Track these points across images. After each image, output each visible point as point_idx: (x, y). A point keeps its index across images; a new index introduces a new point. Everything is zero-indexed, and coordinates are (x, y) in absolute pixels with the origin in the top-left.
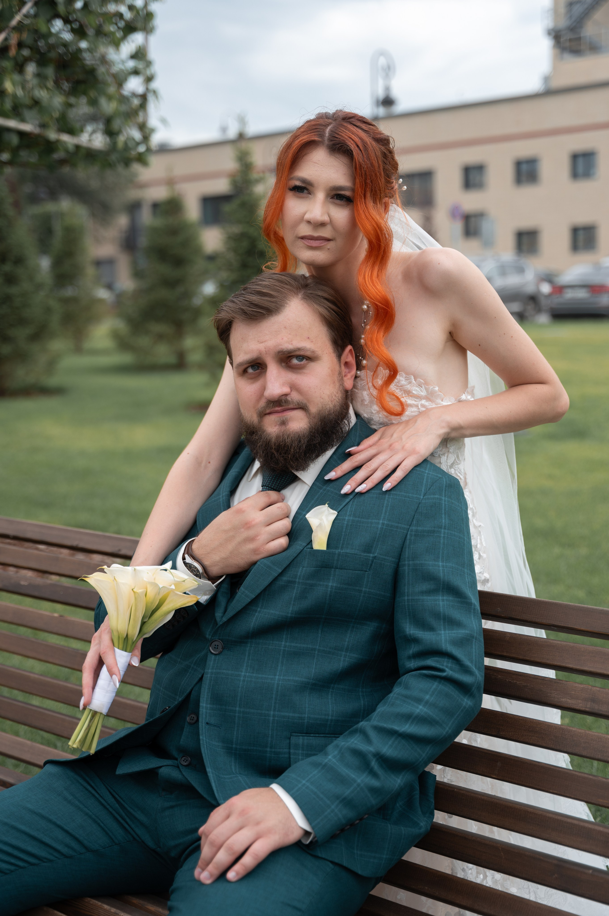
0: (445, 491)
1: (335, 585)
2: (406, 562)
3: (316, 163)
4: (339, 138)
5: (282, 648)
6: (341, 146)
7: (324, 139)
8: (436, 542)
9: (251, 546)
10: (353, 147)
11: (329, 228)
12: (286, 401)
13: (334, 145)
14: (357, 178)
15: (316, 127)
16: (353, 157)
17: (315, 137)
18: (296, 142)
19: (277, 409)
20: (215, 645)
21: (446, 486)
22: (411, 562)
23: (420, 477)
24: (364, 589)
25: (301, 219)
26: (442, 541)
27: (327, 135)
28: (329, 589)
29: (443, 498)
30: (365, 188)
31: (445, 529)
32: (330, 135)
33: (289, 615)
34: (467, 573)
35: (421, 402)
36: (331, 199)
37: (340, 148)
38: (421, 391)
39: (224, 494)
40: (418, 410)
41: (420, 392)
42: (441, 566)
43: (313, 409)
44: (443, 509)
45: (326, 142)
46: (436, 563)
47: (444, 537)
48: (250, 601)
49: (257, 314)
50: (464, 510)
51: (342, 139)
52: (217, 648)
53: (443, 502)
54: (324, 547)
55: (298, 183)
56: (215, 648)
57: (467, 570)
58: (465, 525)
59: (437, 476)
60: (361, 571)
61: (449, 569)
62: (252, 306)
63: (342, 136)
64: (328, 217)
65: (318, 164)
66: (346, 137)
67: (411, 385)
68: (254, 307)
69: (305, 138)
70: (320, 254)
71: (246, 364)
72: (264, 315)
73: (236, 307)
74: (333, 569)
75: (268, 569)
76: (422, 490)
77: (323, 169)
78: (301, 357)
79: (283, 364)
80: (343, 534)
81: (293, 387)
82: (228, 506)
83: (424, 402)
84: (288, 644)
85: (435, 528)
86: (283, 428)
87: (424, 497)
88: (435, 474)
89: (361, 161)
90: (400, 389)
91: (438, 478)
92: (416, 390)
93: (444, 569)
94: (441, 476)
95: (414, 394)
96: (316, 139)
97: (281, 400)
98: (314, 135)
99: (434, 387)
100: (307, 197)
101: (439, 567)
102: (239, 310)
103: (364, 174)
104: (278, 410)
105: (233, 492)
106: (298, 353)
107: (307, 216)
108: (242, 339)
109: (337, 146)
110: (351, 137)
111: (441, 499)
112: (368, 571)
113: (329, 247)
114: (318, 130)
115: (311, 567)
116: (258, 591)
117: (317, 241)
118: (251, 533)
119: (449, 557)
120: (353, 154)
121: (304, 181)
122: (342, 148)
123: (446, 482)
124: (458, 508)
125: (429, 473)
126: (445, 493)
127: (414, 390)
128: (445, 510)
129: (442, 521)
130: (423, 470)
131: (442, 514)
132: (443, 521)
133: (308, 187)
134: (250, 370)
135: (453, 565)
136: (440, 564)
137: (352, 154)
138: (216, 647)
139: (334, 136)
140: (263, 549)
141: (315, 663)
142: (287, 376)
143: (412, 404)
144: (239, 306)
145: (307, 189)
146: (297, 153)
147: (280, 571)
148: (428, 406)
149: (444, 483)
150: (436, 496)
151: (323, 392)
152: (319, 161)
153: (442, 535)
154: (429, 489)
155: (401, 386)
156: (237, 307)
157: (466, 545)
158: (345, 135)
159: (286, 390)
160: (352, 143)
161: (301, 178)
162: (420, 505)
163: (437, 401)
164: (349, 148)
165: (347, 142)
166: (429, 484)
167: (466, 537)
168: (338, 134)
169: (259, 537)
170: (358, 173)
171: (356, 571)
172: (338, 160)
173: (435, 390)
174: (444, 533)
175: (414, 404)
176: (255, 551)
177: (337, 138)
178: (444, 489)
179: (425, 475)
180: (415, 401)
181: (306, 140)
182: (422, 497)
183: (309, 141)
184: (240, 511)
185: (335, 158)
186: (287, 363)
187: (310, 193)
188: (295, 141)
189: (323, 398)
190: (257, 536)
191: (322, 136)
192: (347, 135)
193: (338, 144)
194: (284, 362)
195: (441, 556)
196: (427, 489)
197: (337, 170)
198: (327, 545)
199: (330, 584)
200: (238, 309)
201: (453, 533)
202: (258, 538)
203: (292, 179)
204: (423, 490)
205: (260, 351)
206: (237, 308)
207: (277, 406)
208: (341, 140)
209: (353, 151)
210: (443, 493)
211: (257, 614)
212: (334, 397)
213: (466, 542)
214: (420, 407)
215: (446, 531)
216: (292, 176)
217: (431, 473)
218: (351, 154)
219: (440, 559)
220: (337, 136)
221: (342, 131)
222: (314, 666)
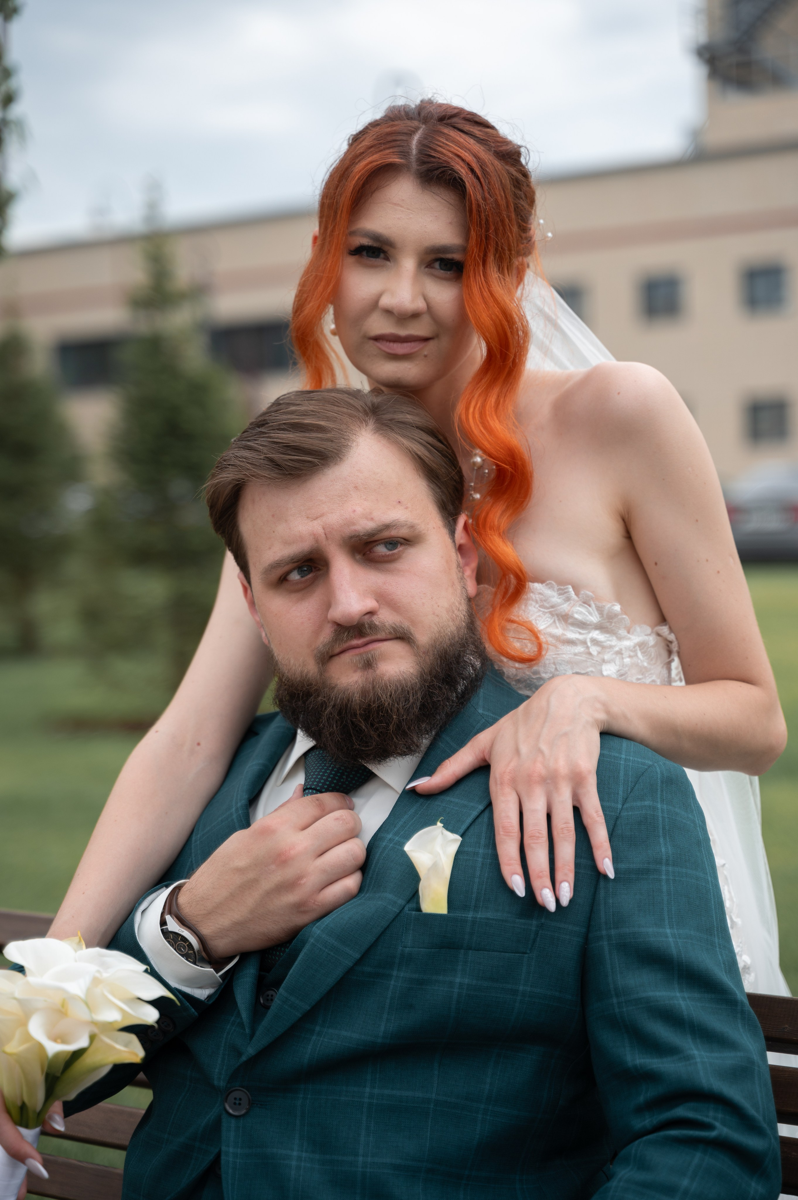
0: (662, 791)
1: (466, 981)
2: (604, 933)
3: (398, 204)
4: (439, 158)
5: (366, 1100)
6: (443, 172)
7: (410, 160)
8: (653, 891)
9: (291, 898)
10: (463, 171)
11: (426, 319)
12: (373, 627)
13: (430, 171)
14: (472, 230)
15: (394, 138)
16: (466, 191)
17: (395, 156)
18: (357, 166)
19: (355, 642)
20: (235, 1099)
21: (662, 782)
22: (613, 932)
23: (612, 767)
24: (521, 988)
25: (374, 305)
26: (664, 889)
27: (414, 152)
28: (456, 990)
29: (659, 806)
30: (485, 248)
31: (668, 864)
32: (420, 152)
33: (379, 1040)
34: (719, 945)
35: (590, 635)
36: (426, 269)
37: (440, 175)
38: (590, 614)
39: (239, 805)
40: (587, 650)
41: (587, 616)
42: (669, 935)
43: (423, 638)
44: (661, 826)
45: (414, 166)
46: (661, 930)
47: (668, 880)
48: (300, 1016)
49: (301, 465)
50: (699, 824)
51: (443, 159)
52: (240, 1104)
53: (660, 814)
54: (442, 908)
55: (365, 241)
56: (235, 1104)
57: (719, 938)
58: (705, 854)
59: (644, 764)
60: (515, 953)
61: (685, 941)
62: (289, 452)
63: (442, 153)
64: (423, 301)
65: (401, 207)
66: (451, 155)
67: (570, 603)
68: (293, 454)
69: (375, 159)
70: (409, 367)
71: (287, 564)
72: (315, 465)
73: (260, 457)
74: (462, 951)
75: (332, 954)
76: (618, 794)
77: (411, 216)
78: (393, 543)
79: (358, 557)
80: (477, 880)
81: (383, 598)
82: (246, 823)
83: (597, 635)
84: (376, 1091)
85: (649, 863)
86: (370, 674)
87: (625, 806)
88: (640, 760)
89: (479, 197)
90: (551, 613)
91: (646, 767)
92: (581, 613)
93: (677, 942)
94: (650, 763)
95: (576, 619)
96: (397, 160)
97: (363, 625)
98: (393, 152)
99: (614, 605)
100: (382, 266)
101: (667, 937)
102: (266, 462)
103: (484, 222)
104: (358, 644)
105: (253, 799)
106: (386, 534)
107: (386, 301)
108: (273, 516)
109: (436, 172)
110: (459, 153)
111: (655, 808)
112: (528, 952)
113: (426, 353)
114: (398, 142)
115: (421, 948)
116: (316, 997)
117: (405, 345)
118: (288, 873)
119: (682, 918)
120: (465, 187)
121: (377, 237)
122: (444, 175)
123: (662, 774)
124: (688, 823)
125: (628, 758)
126: (662, 795)
127: (577, 613)
128: (664, 828)
129: (661, 851)
130: (617, 755)
131: (659, 837)
132: (663, 850)
133: (386, 248)
134: (295, 576)
135: (692, 933)
136: (668, 931)
137: (463, 185)
138: (237, 1102)
139: (428, 153)
140: (313, 901)
141: (429, 1128)
142: (369, 579)
143: (574, 639)
144: (265, 454)
145: (384, 252)
146: (364, 185)
147: (357, 956)
148: (605, 642)
149: (659, 776)
150: (647, 803)
151: (436, 603)
152: (403, 200)
153: (664, 877)
154: (632, 789)
155: (552, 607)
156: (262, 457)
157: (712, 891)
158: (448, 152)
159: (370, 604)
160: (462, 167)
161: (372, 234)
162: (618, 822)
163: (620, 632)
164: (456, 175)
165: (453, 164)
166: (630, 779)
167: (711, 876)
168: (435, 150)
169: (304, 880)
170: (476, 220)
171: (506, 954)
172: (437, 197)
173: (616, 610)
174: (667, 872)
175: (578, 639)
176: (299, 907)
177: (434, 157)
178: (659, 788)
179: (622, 762)
180: (580, 633)
181: (378, 163)
182: (620, 806)
183: (384, 164)
184: (267, 832)
185: (432, 194)
186: (364, 555)
187: (387, 259)
188: (357, 164)
189: (437, 616)
190: (300, 877)
191: (405, 154)
192: (452, 150)
193: (437, 169)
194: (359, 552)
195: (666, 917)
196: (628, 790)
197: (436, 216)
198: (448, 903)
199: (458, 980)
200: (263, 459)
201: (684, 870)
202: (302, 882)
203: (353, 233)
204: (621, 793)
205: (314, 535)
206: (261, 459)
207: (355, 638)
208: (441, 161)
209: (466, 181)
210: (659, 796)
211: (314, 1038)
212: (456, 612)
213: (710, 885)
214: (589, 644)
215: (670, 869)
216: (354, 228)
217: (631, 758)
218: (461, 186)
219: (667, 922)
220: (434, 155)
221: (442, 144)
222: (429, 1134)
